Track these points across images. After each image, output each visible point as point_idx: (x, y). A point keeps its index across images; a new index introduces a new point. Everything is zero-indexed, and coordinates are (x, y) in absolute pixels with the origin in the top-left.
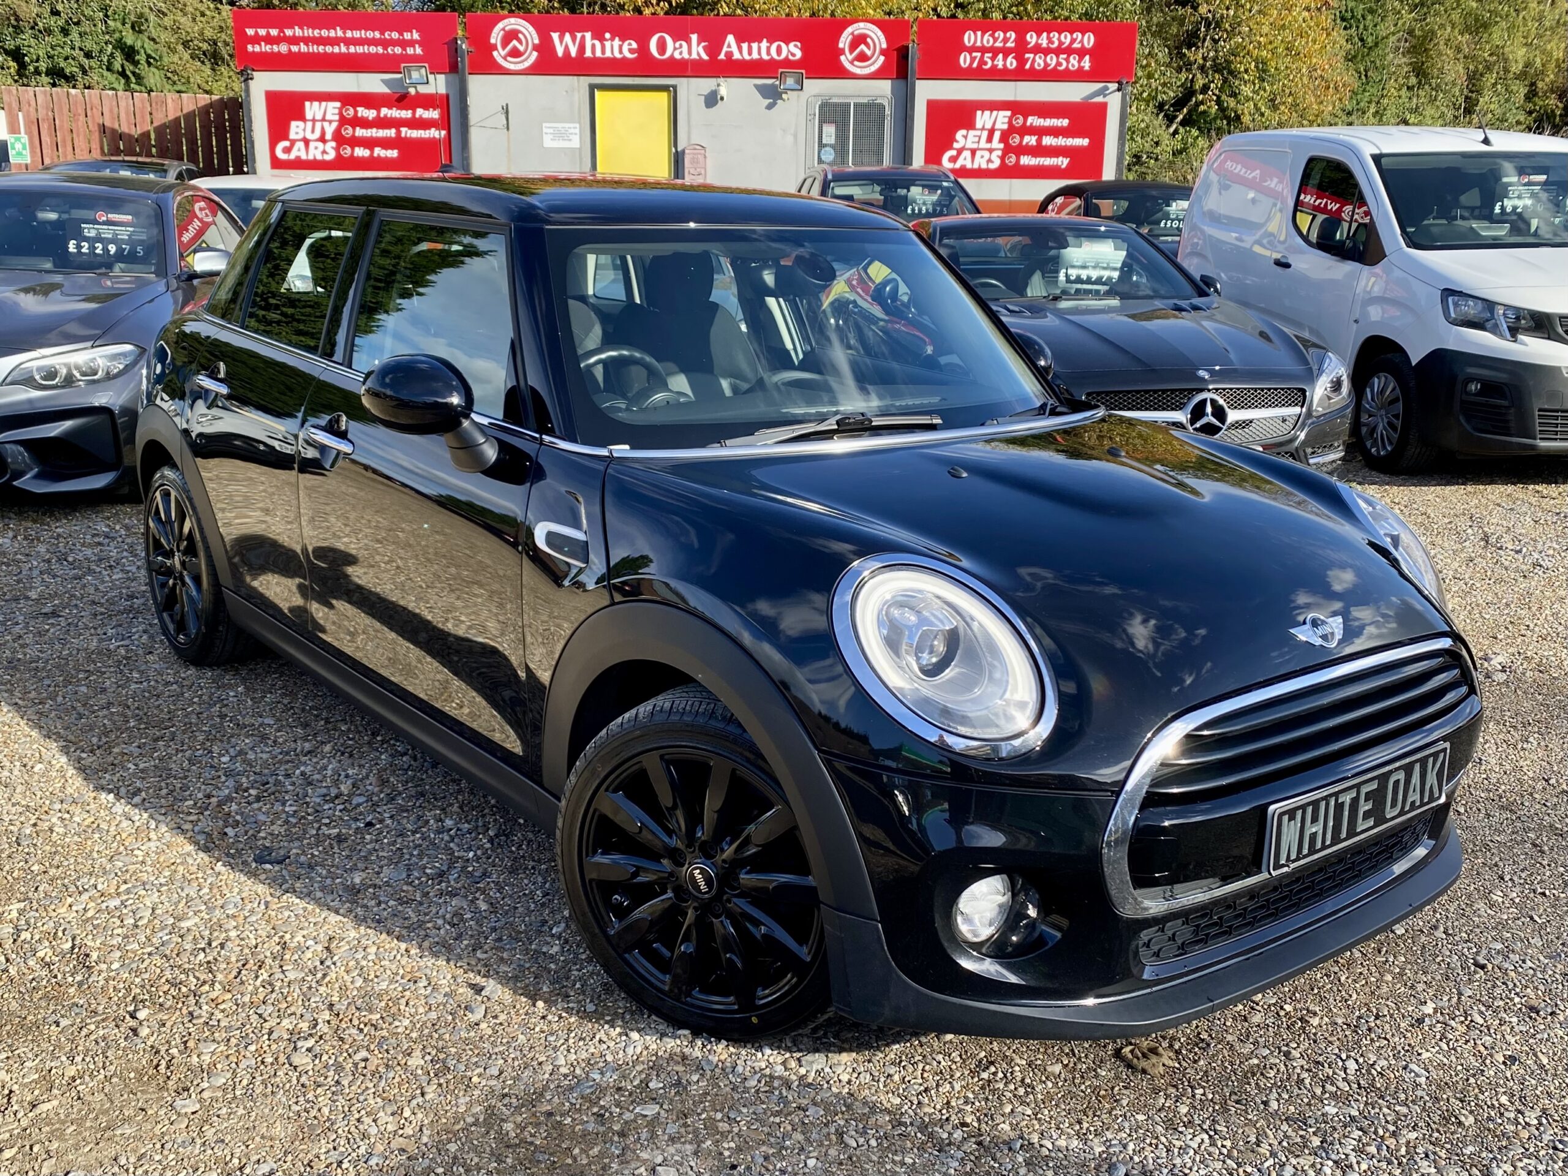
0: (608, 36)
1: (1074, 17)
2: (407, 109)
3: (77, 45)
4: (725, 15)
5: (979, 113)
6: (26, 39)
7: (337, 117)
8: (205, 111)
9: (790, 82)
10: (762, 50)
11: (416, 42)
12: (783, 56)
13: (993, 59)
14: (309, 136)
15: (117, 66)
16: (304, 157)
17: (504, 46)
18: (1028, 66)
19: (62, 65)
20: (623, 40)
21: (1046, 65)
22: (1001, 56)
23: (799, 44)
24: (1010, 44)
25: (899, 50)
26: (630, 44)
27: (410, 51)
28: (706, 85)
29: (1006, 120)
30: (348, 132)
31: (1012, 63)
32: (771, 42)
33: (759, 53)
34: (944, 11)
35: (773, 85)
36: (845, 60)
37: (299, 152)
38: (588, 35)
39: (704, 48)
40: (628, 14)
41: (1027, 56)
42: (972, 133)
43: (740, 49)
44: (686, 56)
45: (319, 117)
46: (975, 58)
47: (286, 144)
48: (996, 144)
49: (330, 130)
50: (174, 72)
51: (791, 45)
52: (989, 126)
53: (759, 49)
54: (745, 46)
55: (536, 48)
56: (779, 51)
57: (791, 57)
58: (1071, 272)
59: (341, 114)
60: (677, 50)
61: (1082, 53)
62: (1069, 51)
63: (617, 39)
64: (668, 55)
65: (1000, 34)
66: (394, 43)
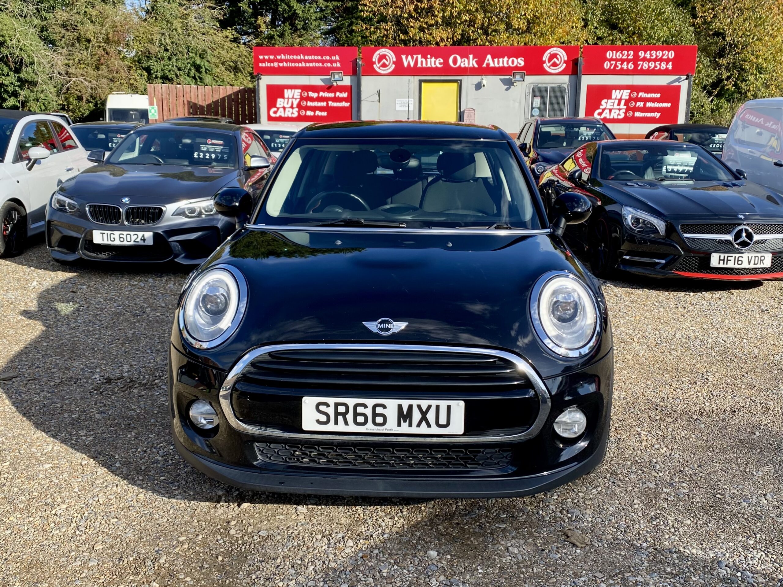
0: (429, 56)
1: (660, 43)
2: (331, 92)
3: (175, 64)
4: (480, 45)
5: (614, 91)
6: (152, 63)
7: (299, 97)
8: (236, 94)
9: (518, 77)
10: (504, 62)
11: (338, 61)
12: (515, 65)
13: (621, 64)
14: (286, 106)
15: (192, 74)
16: (283, 115)
17: (379, 62)
18: (639, 68)
19: (168, 74)
20: (436, 58)
21: (649, 67)
22: (625, 63)
23: (523, 59)
24: (631, 57)
25: (573, 61)
26: (440, 60)
27: (335, 65)
28: (476, 79)
29: (628, 94)
30: (304, 103)
31: (631, 66)
32: (509, 58)
33: (503, 63)
34: (591, 42)
35: (509, 78)
36: (546, 66)
37: (281, 113)
38: (419, 56)
39: (476, 62)
40: (433, 46)
41: (639, 63)
42: (610, 101)
43: (493, 61)
44: (467, 65)
45: (291, 96)
46: (612, 64)
47: (275, 109)
48: (622, 106)
49: (295, 103)
50: (218, 77)
51: (519, 59)
52: (619, 97)
53: (503, 61)
54: (496, 60)
55: (394, 63)
56: (513, 62)
57: (519, 65)
58: (668, 167)
59: (301, 95)
60: (462, 62)
61: (668, 61)
62: (661, 60)
63: (433, 58)
64: (458, 65)
65: (625, 52)
66: (327, 61)
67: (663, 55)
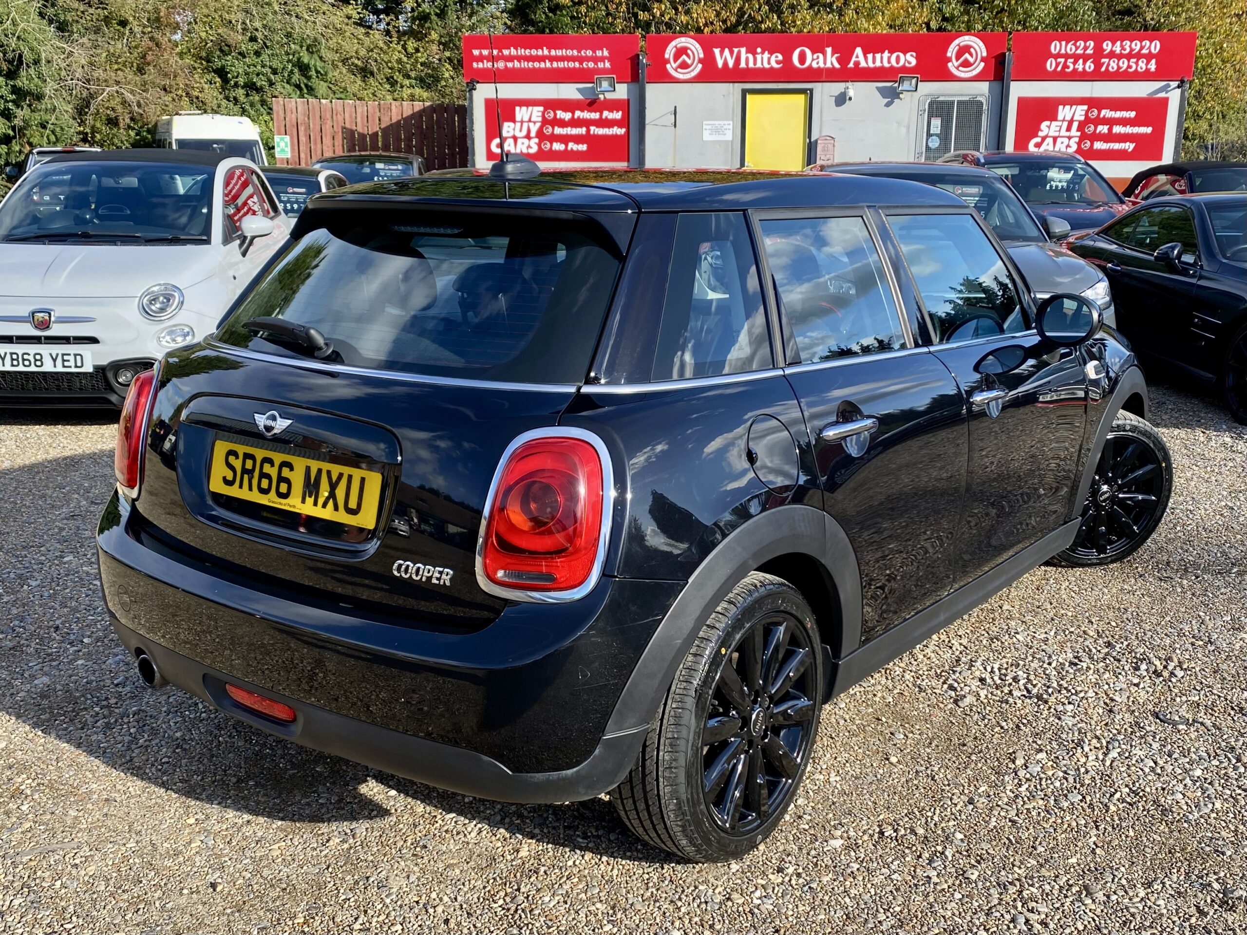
0: (759, 50)
2: (595, 111)
5: (1060, 108)
6: (229, 61)
7: (540, 119)
9: (907, 84)
10: (884, 60)
11: (606, 58)
12: (901, 63)
13: (1074, 63)
14: (518, 134)
16: (513, 150)
17: (675, 61)
18: (1103, 69)
20: (771, 53)
21: (1119, 68)
22: (1081, 61)
23: (914, 54)
24: (1089, 51)
25: (996, 57)
26: (777, 57)
27: (601, 65)
28: (837, 88)
29: (1083, 113)
30: (549, 130)
31: (1090, 66)
32: (891, 52)
33: (882, 62)
35: (892, 87)
36: (952, 66)
37: (509, 147)
38: (743, 50)
39: (838, 60)
41: (1103, 60)
42: (1054, 124)
43: (866, 58)
44: (822, 65)
45: (526, 119)
46: (1060, 63)
47: (499, 140)
48: (1074, 132)
49: (534, 129)
51: (908, 55)
52: (1068, 117)
53: (882, 58)
54: (870, 56)
55: (700, 61)
56: (898, 60)
57: (907, 65)
59: (544, 116)
60: (815, 61)
61: (1149, 57)
62: (1139, 56)
63: (766, 52)
64: (807, 64)
65: (1081, 43)
66: (588, 59)
67: (1142, 48)
